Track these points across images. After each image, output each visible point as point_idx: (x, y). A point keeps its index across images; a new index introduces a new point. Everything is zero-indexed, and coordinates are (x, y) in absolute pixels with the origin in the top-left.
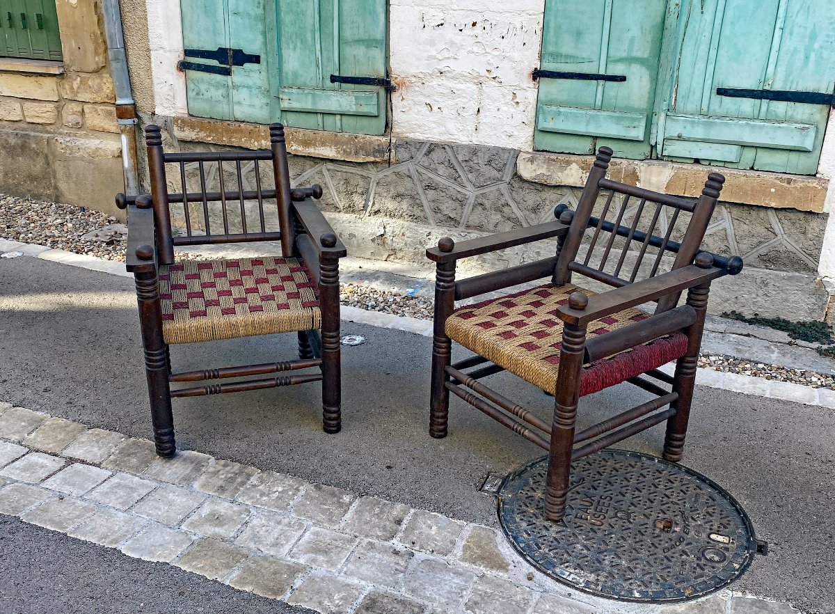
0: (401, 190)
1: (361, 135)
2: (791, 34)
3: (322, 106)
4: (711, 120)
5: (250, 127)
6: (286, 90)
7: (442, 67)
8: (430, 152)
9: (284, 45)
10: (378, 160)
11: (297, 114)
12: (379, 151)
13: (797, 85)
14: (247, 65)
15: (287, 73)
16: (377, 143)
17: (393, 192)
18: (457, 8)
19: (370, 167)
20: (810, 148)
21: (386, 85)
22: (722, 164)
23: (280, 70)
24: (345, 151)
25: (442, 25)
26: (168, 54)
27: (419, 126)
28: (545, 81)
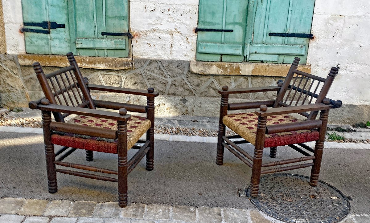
0: (137, 81)
1: (117, 58)
2: (294, 12)
3: (98, 46)
4: (268, 45)
5: (61, 57)
6: (79, 39)
7: (154, 28)
8: (150, 63)
9: (78, 20)
10: (126, 68)
11: (85, 50)
12: (127, 64)
13: (298, 31)
14: (58, 29)
15: (79, 32)
16: (126, 61)
17: (133, 82)
18: (161, 3)
19: (122, 71)
20: (304, 54)
21: (129, 36)
22: (271, 62)
23: (76, 31)
24: (110, 65)
25: (154, 10)
26: (14, 25)
27: (145, 53)
28: (200, 33)
